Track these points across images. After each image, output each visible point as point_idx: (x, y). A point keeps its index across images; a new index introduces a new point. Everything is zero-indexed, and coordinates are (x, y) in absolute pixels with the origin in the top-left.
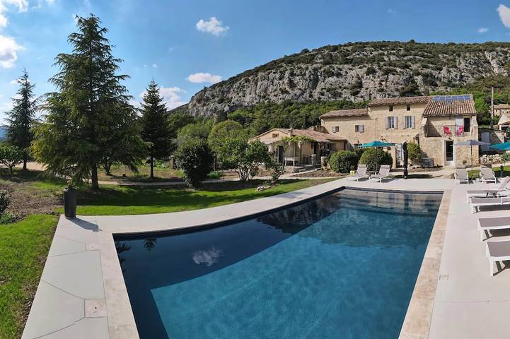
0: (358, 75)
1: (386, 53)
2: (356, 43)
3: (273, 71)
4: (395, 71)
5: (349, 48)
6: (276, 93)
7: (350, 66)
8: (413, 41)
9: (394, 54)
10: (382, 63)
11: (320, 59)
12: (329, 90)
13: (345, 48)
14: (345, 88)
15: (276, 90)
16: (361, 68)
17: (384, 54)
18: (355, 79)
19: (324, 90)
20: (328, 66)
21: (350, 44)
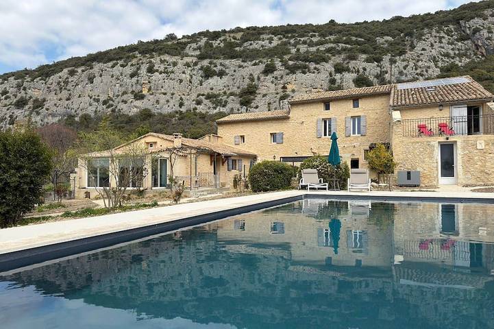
0: (251, 75)
1: (292, 41)
2: (248, 29)
3: (121, 62)
4: (306, 67)
5: (239, 35)
6: (125, 98)
7: (239, 62)
8: (332, 22)
9: (305, 43)
10: (286, 57)
11: (194, 50)
12: (208, 97)
13: (232, 35)
14: (232, 94)
15: (125, 93)
16: (255, 65)
17: (290, 43)
18: (247, 81)
19: (203, 98)
20: (208, 61)
21: (238, 30)
